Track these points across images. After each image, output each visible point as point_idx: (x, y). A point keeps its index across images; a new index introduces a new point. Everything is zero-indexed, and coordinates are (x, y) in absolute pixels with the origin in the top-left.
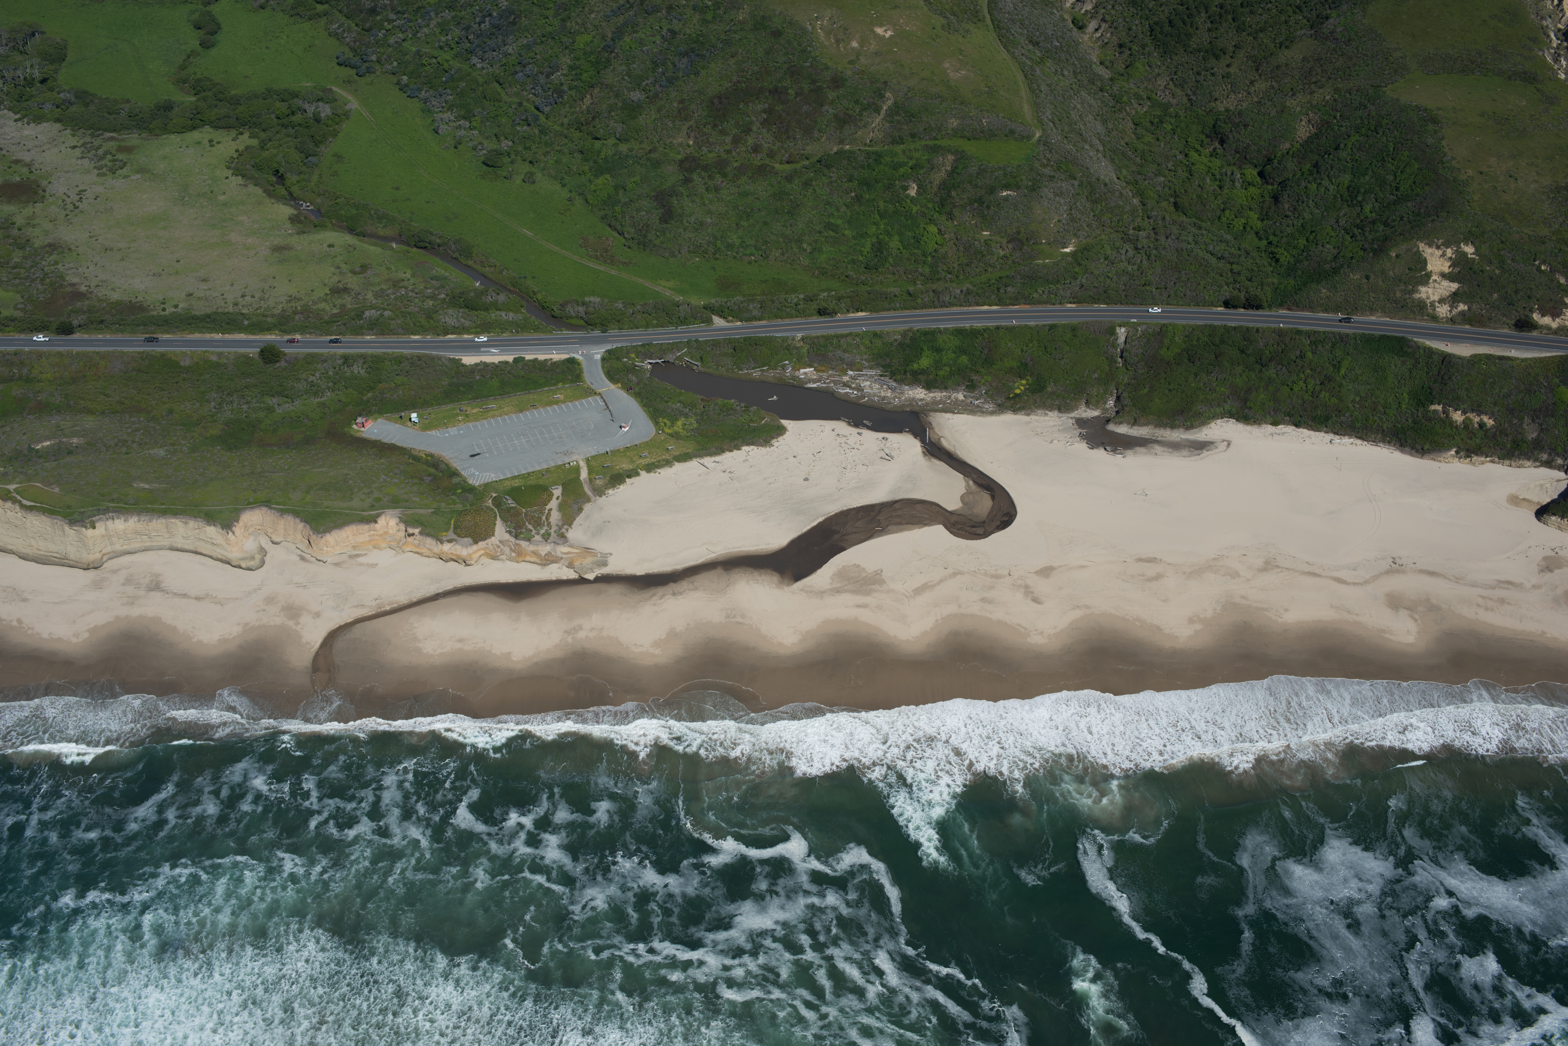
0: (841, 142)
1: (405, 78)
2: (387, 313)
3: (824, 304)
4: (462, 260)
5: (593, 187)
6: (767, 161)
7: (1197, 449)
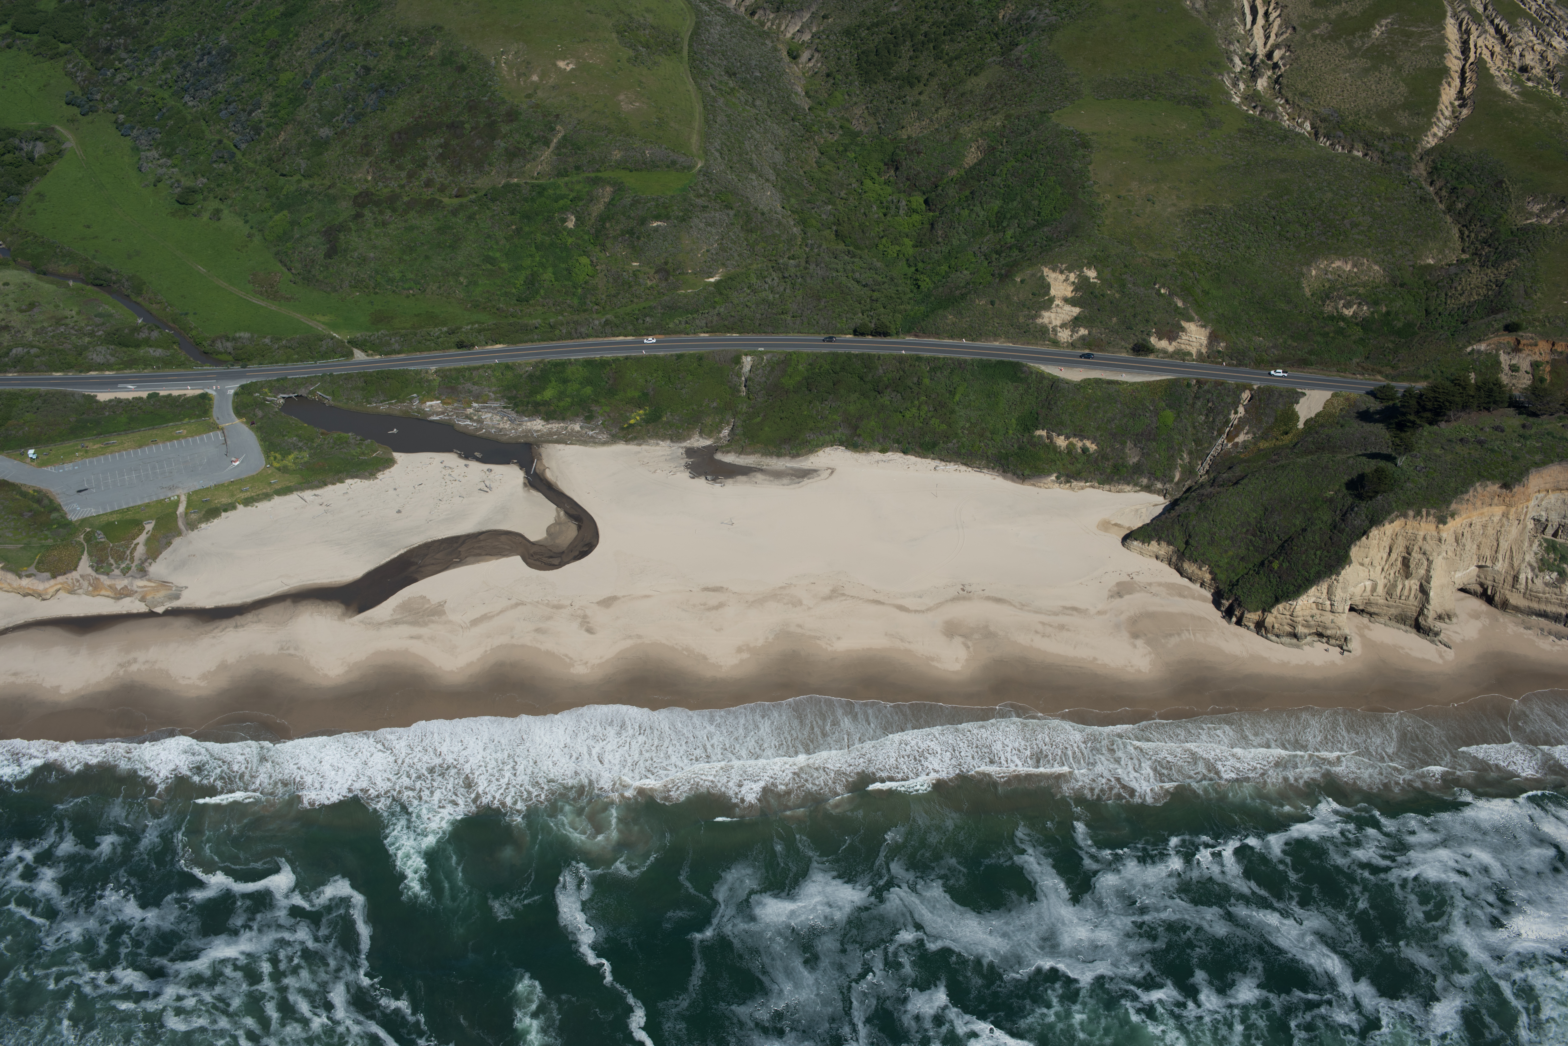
0: (510, 175)
1: (122, 117)
2: (34, 351)
3: (463, 337)
4: (133, 297)
5: (271, 223)
6: (437, 196)
7: (798, 477)
